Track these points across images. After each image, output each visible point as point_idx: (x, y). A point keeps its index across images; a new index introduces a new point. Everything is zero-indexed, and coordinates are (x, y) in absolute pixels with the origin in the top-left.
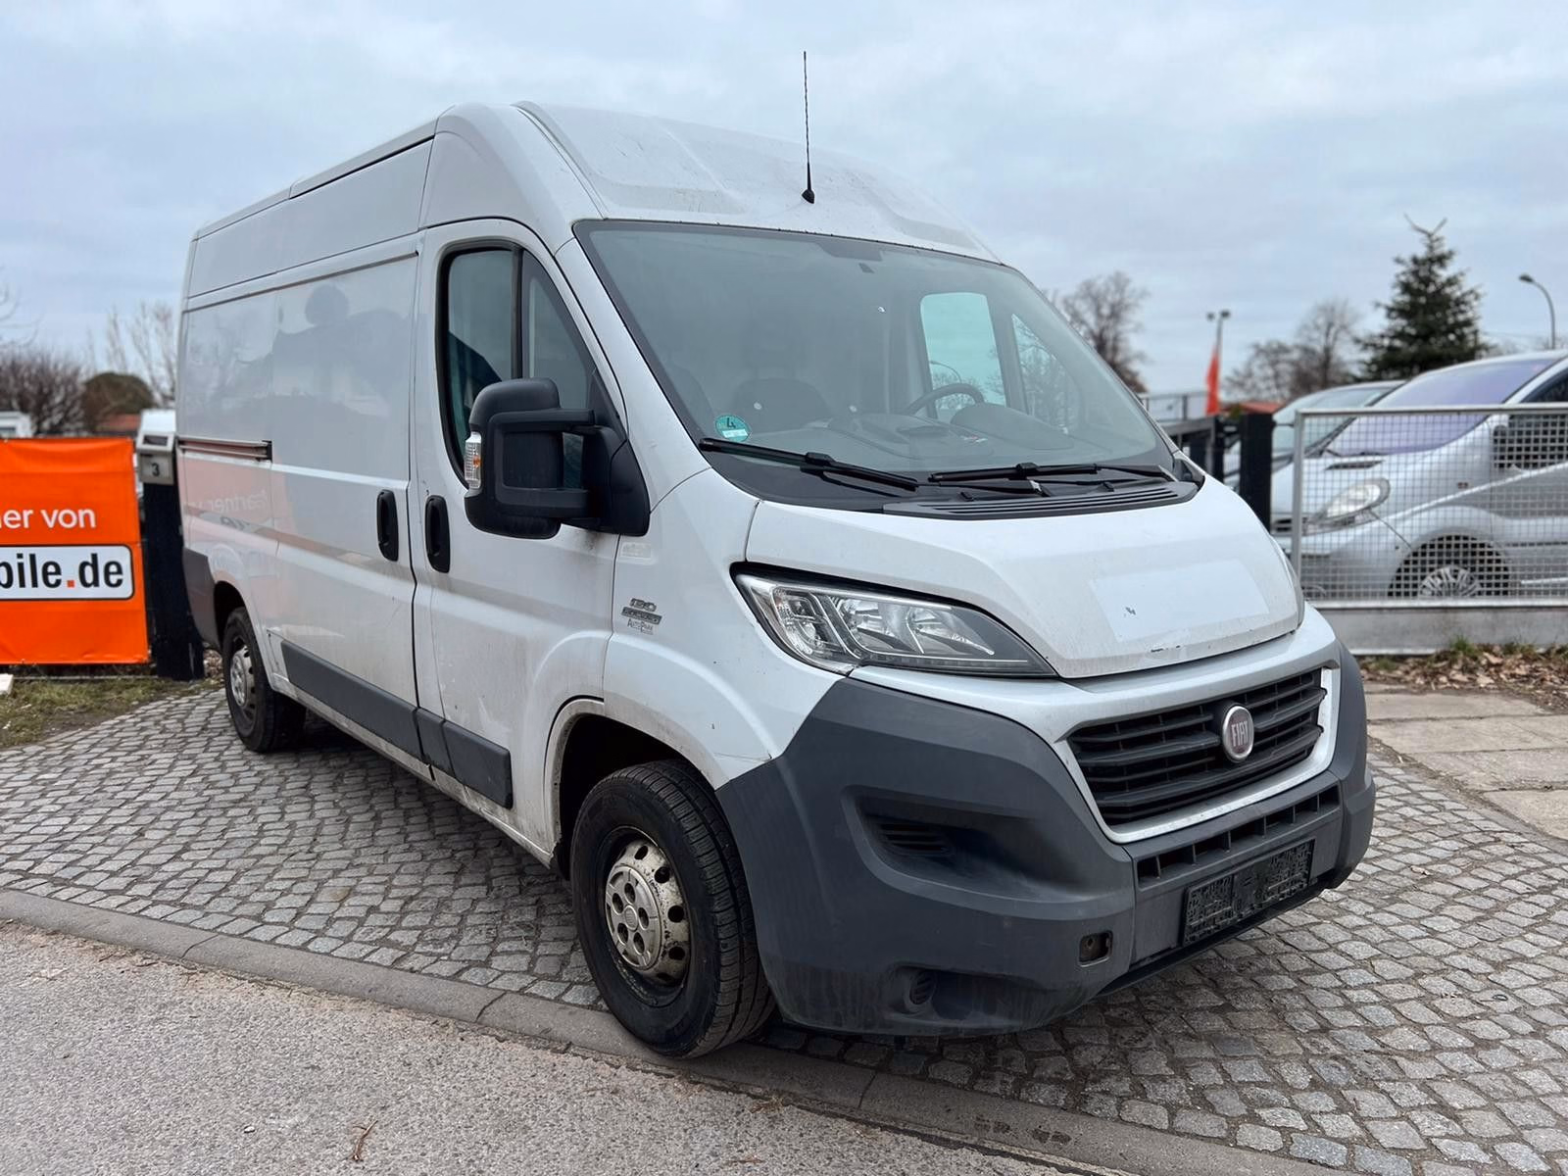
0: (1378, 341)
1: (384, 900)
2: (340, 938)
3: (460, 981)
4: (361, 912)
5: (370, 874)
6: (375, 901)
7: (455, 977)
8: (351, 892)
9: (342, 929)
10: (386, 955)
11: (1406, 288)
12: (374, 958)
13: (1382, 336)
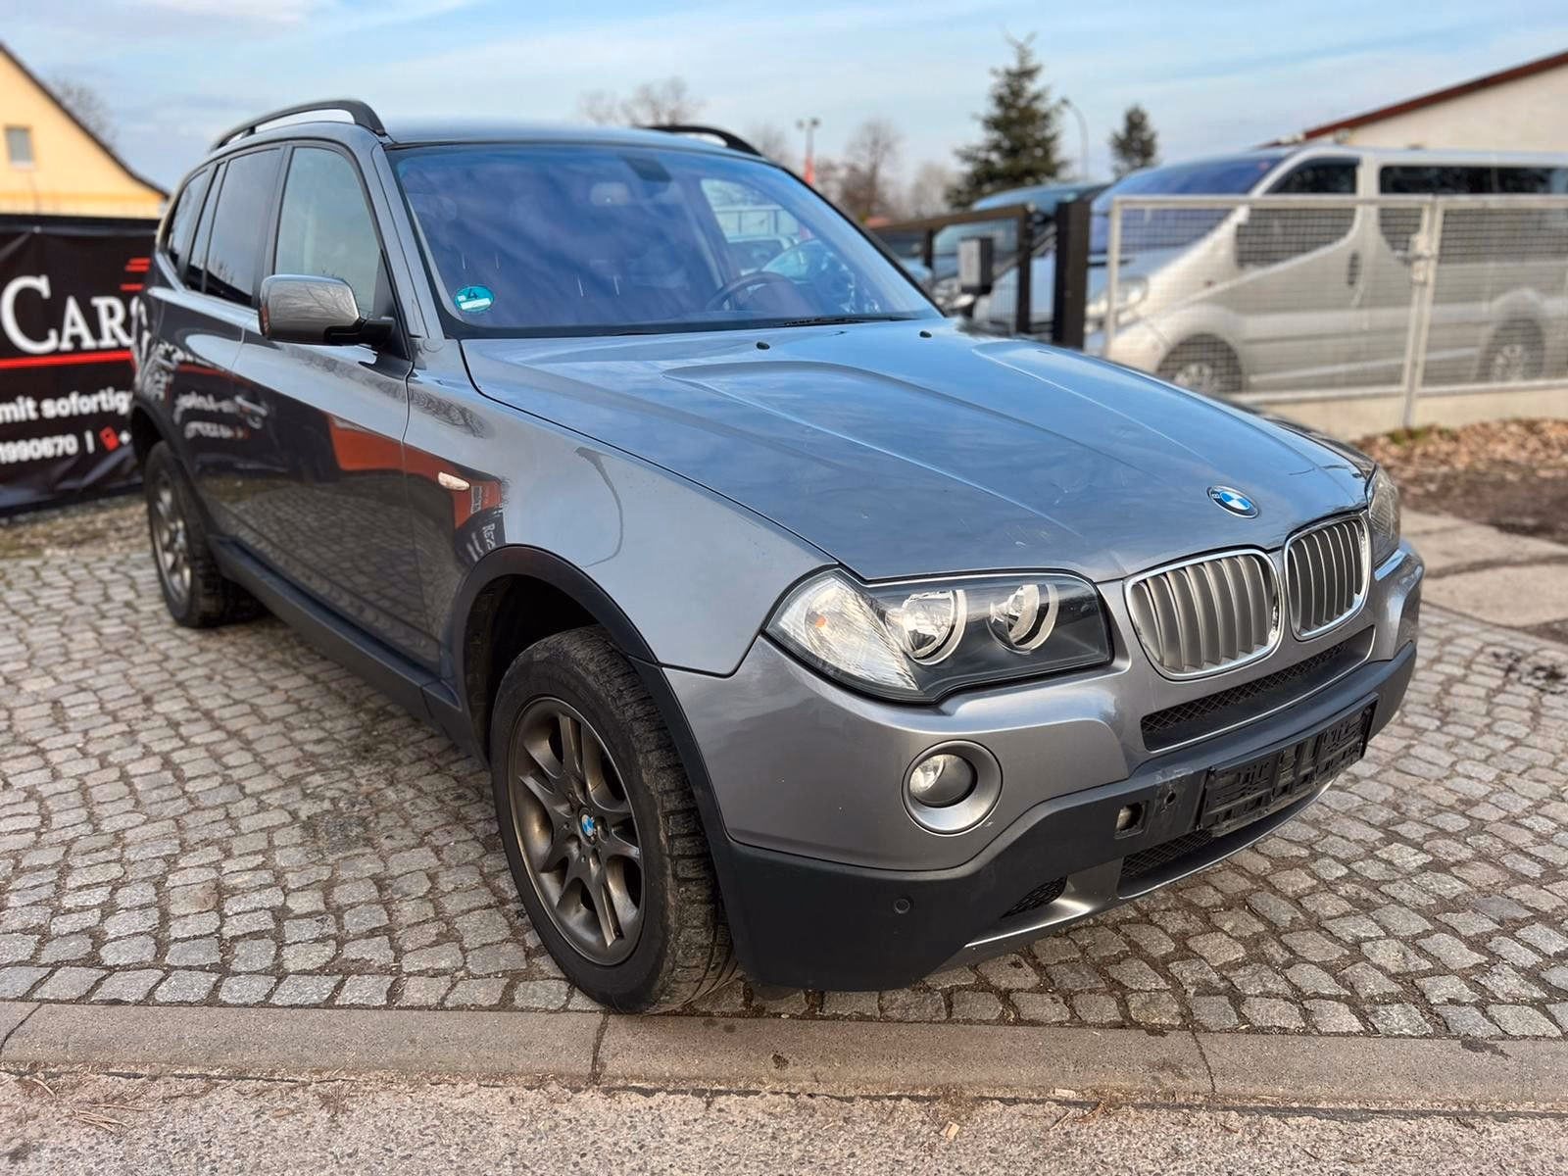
0: (974, 154)
1: (286, 895)
2: (266, 972)
3: (516, 1009)
4: (266, 922)
5: (228, 854)
6: (275, 898)
7: (505, 1004)
8: (221, 892)
9: (259, 955)
10: (363, 989)
11: (1000, 101)
12: (347, 996)
13: (979, 149)
